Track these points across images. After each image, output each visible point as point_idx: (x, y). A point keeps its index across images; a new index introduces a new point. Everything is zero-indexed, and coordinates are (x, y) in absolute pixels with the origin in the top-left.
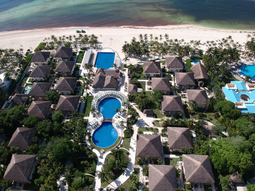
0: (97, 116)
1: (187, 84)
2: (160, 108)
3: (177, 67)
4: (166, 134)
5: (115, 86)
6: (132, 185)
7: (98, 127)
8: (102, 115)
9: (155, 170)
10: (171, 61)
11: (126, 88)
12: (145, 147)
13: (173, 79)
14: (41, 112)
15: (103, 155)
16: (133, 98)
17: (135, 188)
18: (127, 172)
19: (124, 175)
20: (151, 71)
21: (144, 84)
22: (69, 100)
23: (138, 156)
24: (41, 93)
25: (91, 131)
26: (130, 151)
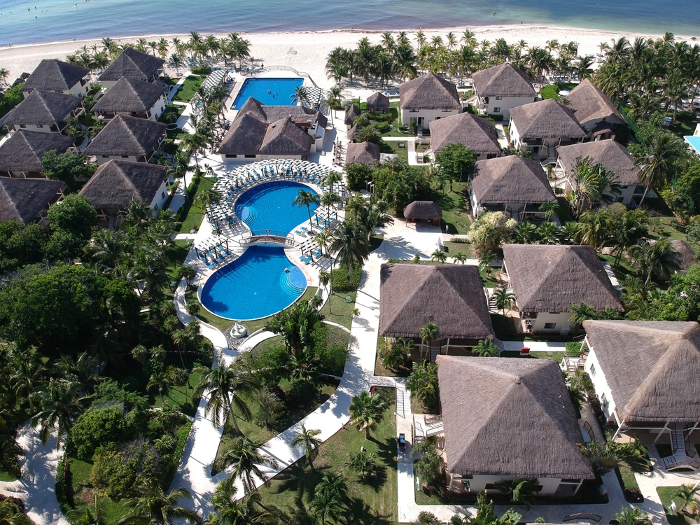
0: (227, 232)
1: (559, 133)
2: (465, 207)
3: (515, 95)
4: (498, 278)
5: (300, 146)
6: (364, 450)
7: (230, 261)
8: (247, 227)
9: (472, 368)
10: (494, 77)
11: (339, 158)
12: (417, 293)
13: (504, 134)
14: (12, 203)
15: (238, 344)
16: (363, 176)
17: (379, 462)
18: (338, 402)
19: (329, 412)
20: (426, 105)
21: (404, 147)
22: (124, 170)
23: (387, 333)
24: (31, 158)
25: (202, 274)
26: (356, 330)
